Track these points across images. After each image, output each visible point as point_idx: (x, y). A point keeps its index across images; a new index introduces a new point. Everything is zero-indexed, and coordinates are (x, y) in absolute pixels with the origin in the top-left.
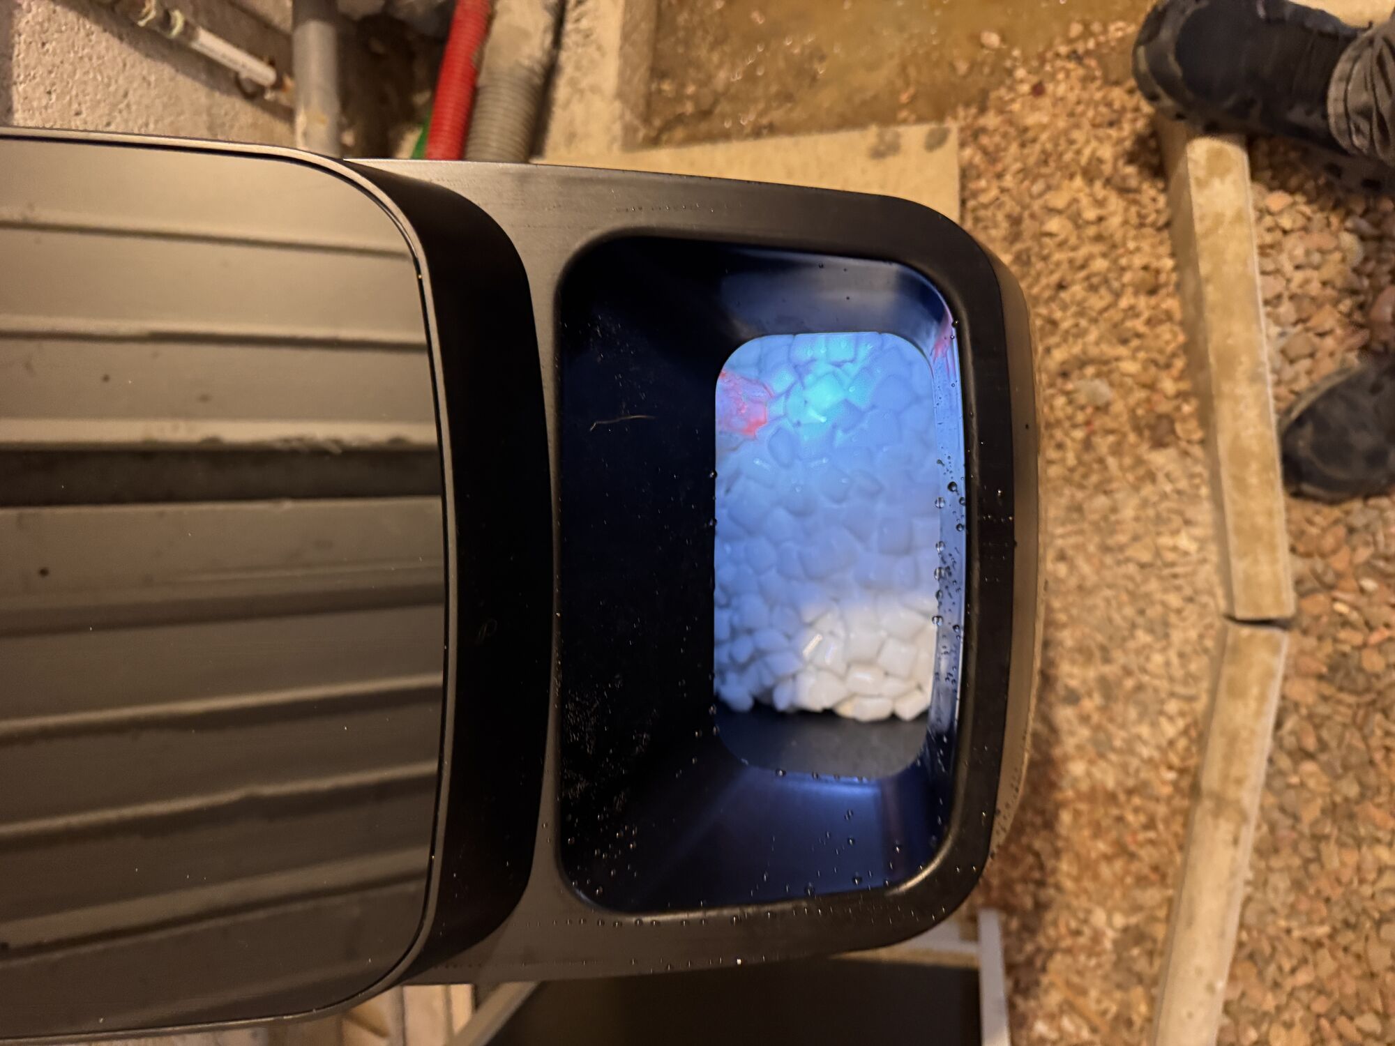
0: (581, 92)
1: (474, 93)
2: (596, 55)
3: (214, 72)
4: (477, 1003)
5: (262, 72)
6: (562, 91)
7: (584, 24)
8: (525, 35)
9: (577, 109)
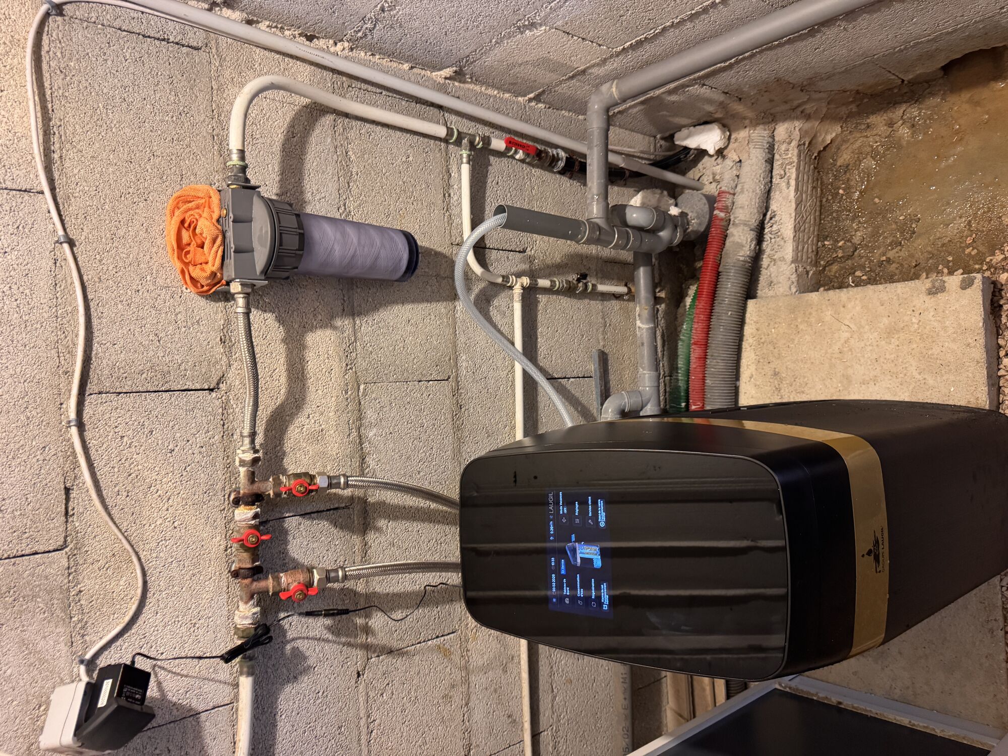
0: (775, 260)
1: (718, 274)
2: (782, 243)
3: (605, 296)
4: (728, 695)
5: (622, 289)
6: (765, 262)
7: (775, 228)
8: (741, 246)
9: (773, 269)
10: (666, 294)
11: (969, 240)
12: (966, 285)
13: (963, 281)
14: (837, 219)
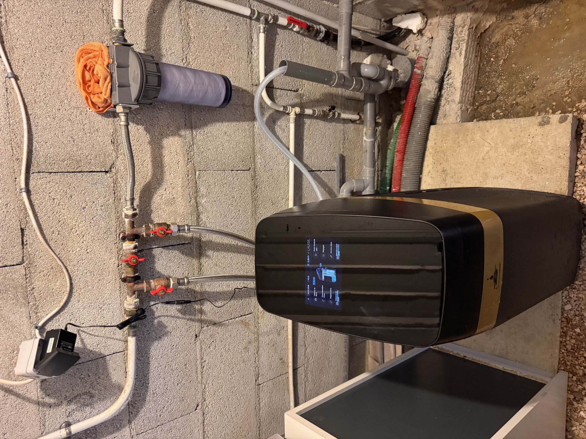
0: (449, 102)
1: (414, 109)
2: (454, 91)
3: (345, 121)
4: (403, 352)
5: (356, 117)
6: (443, 102)
7: (450, 81)
8: (429, 92)
9: (447, 107)
10: (382, 120)
11: (567, 93)
12: (562, 120)
13: (561, 118)
14: (488, 77)
